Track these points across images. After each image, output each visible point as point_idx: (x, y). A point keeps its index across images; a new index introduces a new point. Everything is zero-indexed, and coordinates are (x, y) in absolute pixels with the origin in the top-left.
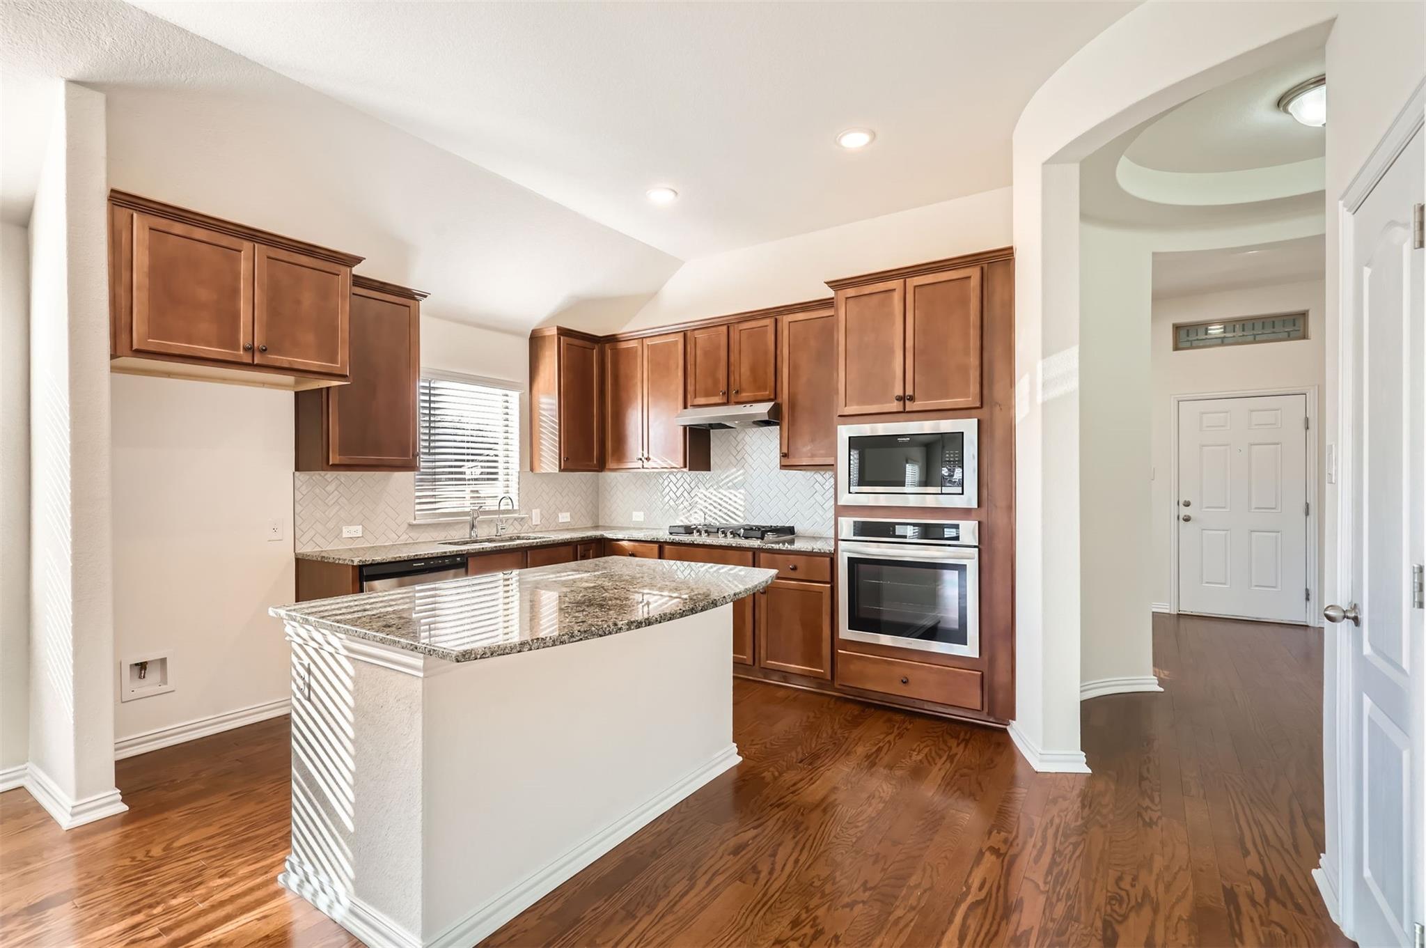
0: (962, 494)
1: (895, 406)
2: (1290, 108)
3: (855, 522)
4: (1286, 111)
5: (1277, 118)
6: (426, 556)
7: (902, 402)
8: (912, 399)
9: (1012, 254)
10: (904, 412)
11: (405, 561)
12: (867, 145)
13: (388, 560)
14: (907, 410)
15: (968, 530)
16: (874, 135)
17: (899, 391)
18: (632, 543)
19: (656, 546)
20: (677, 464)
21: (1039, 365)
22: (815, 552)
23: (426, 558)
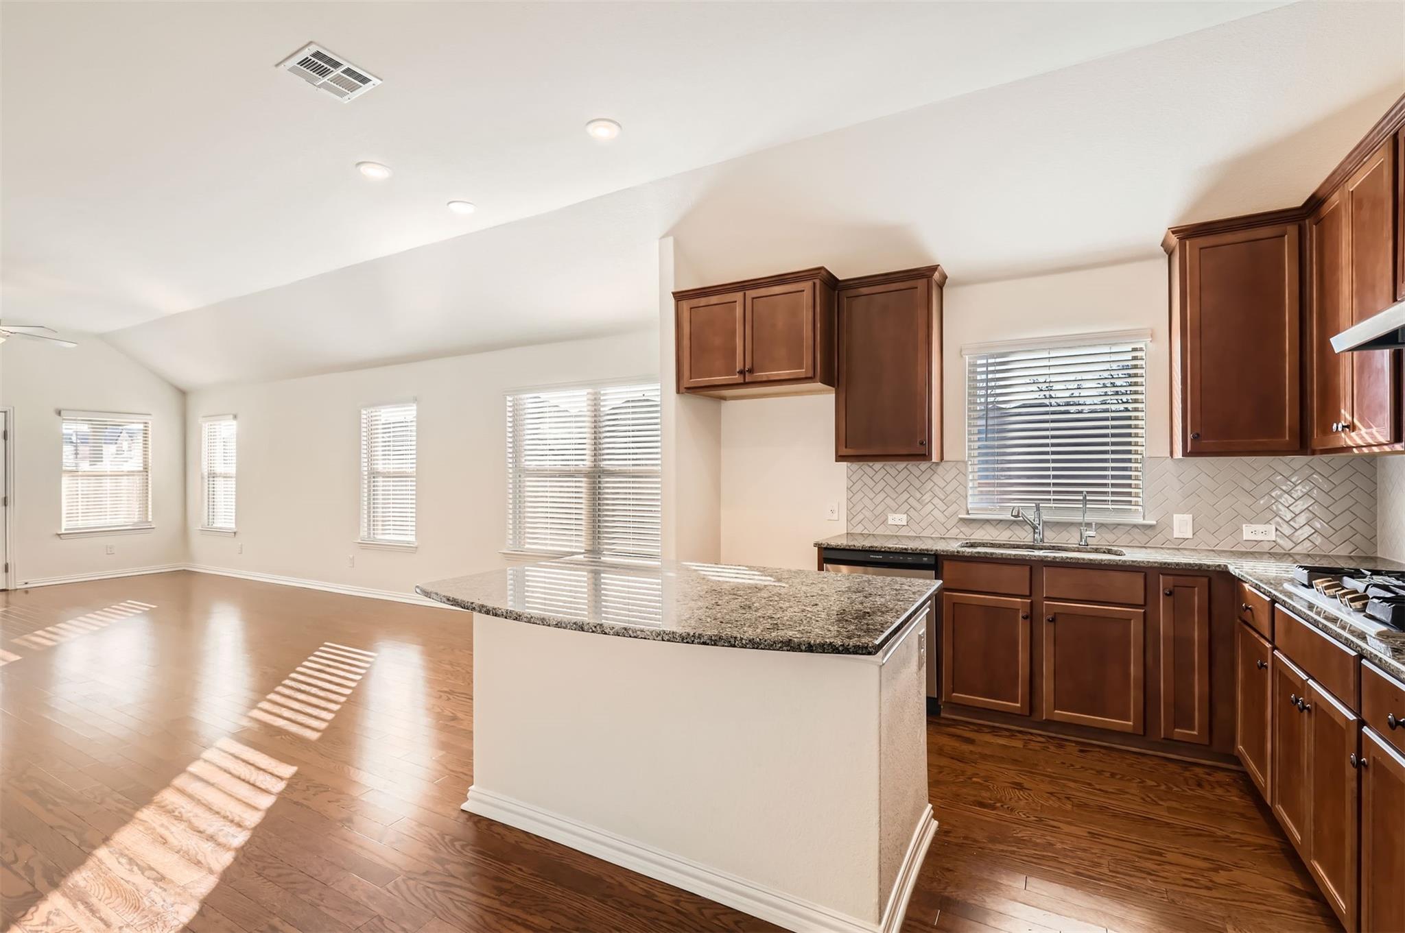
6: (883, 550)
11: (859, 550)
13: (842, 547)
23: (883, 552)
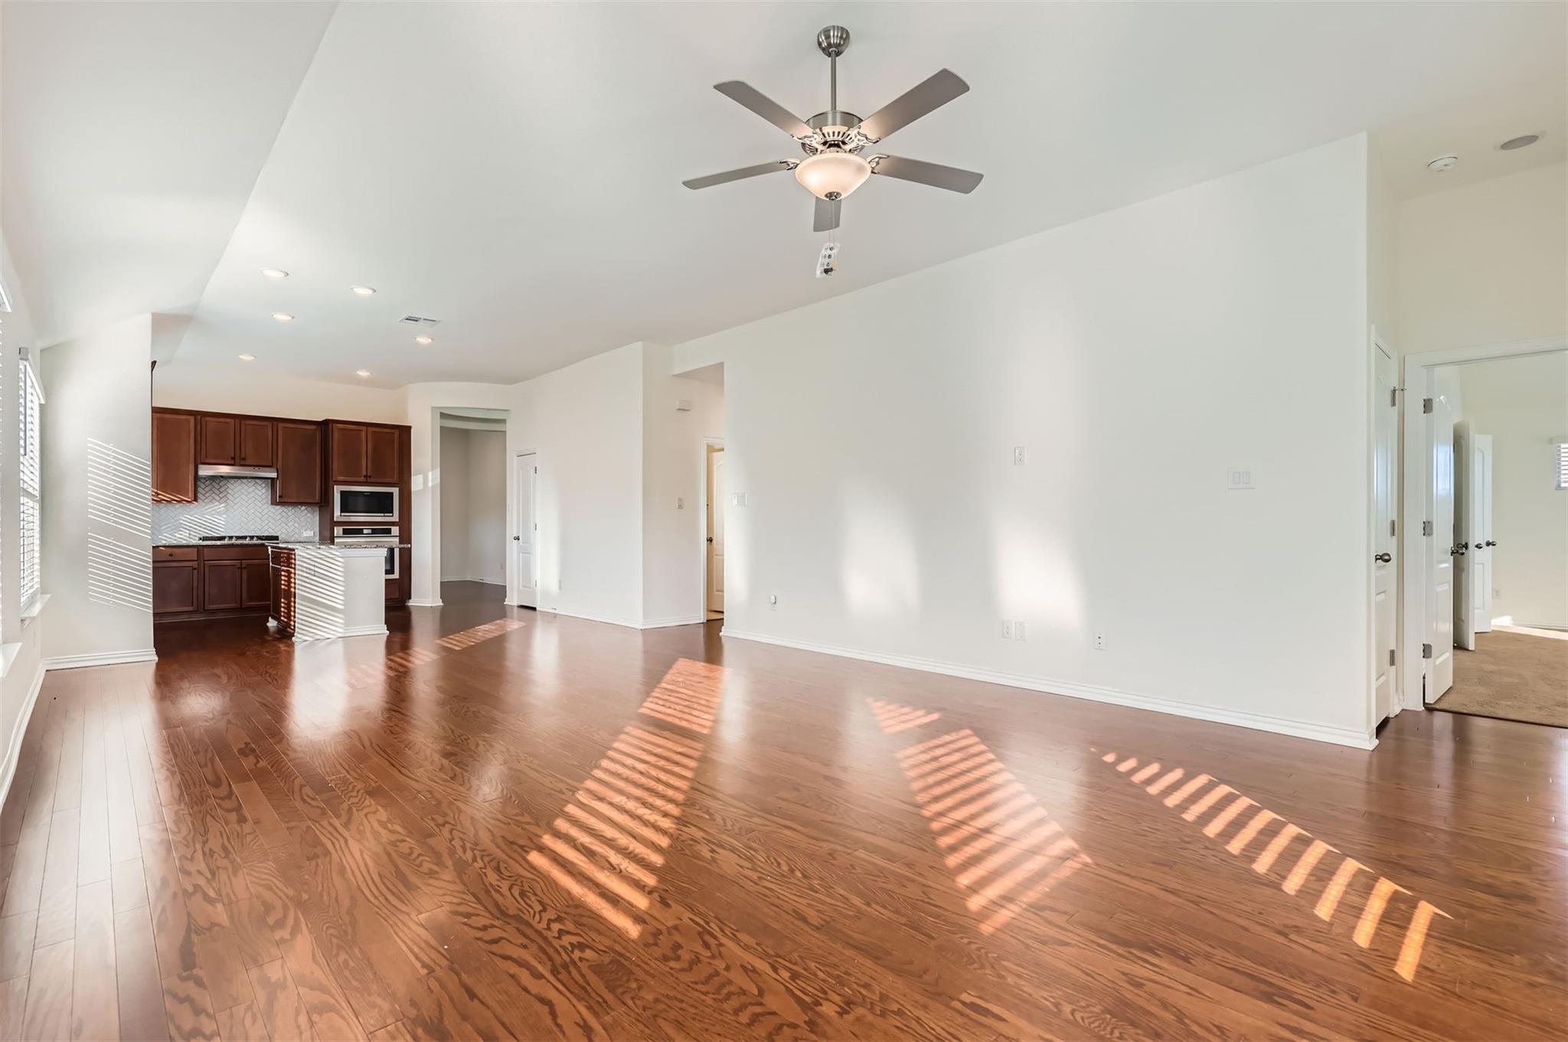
0: (394, 515)
1: (362, 479)
3: (343, 529)
8: (370, 477)
10: (367, 482)
15: (395, 530)
17: (364, 473)
18: (169, 549)
19: (195, 549)
20: (190, 499)
21: (430, 473)
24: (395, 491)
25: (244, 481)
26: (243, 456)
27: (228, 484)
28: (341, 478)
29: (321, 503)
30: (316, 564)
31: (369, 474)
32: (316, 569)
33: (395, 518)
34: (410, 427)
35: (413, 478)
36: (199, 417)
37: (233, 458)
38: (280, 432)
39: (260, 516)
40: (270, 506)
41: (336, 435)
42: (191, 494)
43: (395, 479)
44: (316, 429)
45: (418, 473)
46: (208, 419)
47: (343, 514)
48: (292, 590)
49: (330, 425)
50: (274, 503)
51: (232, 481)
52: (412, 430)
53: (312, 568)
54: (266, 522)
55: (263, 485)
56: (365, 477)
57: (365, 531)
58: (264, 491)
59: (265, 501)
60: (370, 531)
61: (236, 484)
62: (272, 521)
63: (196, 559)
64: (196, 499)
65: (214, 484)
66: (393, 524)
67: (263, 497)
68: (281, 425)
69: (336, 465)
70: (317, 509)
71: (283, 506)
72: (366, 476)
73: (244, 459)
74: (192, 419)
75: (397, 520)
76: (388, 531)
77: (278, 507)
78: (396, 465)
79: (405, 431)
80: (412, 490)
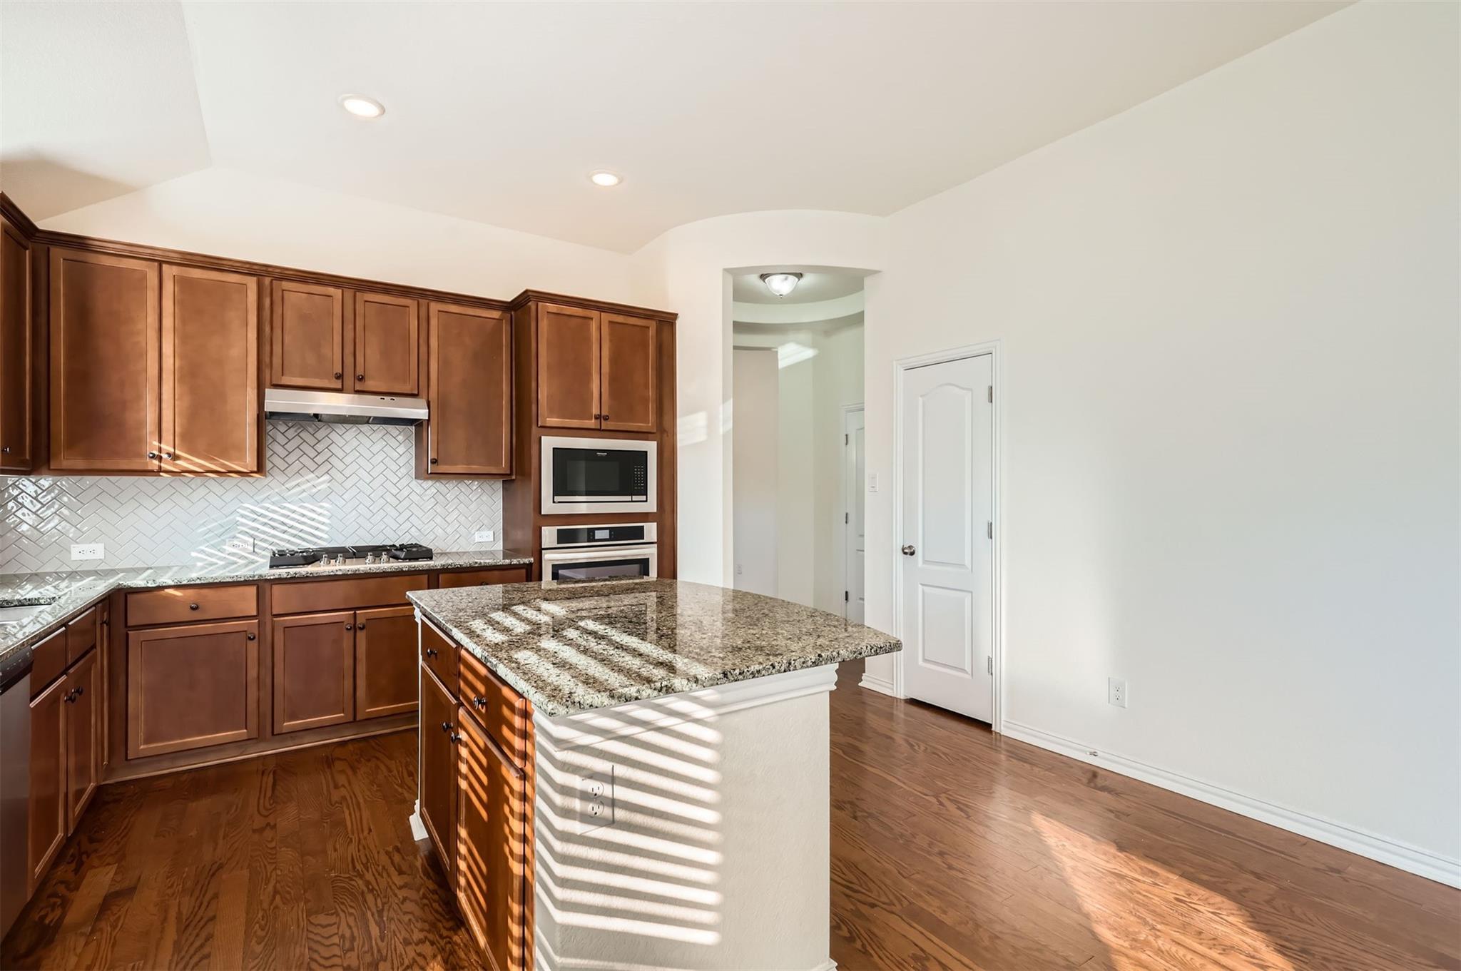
0: (646, 501)
1: (592, 423)
2: (766, 280)
3: (558, 530)
4: (764, 281)
5: (760, 282)
7: (599, 420)
8: (606, 418)
9: (676, 319)
10: (599, 430)
12: (613, 186)
14: (602, 428)
15: (651, 530)
16: (621, 181)
17: (595, 411)
18: (190, 592)
19: (253, 590)
20: (247, 469)
21: (721, 408)
22: (514, 564)
24: (651, 447)
25: (365, 428)
26: (360, 372)
27: (334, 436)
28: (553, 421)
29: (511, 474)
30: (621, 771)
31: (603, 414)
32: (622, 793)
33: (651, 505)
34: (675, 316)
35: (679, 421)
36: (267, 281)
37: (340, 377)
38: (434, 322)
39: (395, 502)
40: (414, 483)
41: (544, 325)
42: (250, 461)
43: (650, 424)
44: (500, 320)
45: (693, 410)
46: (286, 285)
47: (558, 498)
48: (517, 868)
49: (532, 304)
50: (422, 474)
51: (340, 428)
52: (678, 323)
53: (605, 790)
54: (408, 514)
55: (400, 438)
56: (596, 418)
57: (598, 535)
58: (401, 450)
59: (403, 471)
60: (606, 534)
61: (349, 435)
62: (420, 513)
63: (255, 613)
64: (260, 469)
65: (304, 435)
66: (645, 517)
67: (402, 461)
68: (435, 307)
69: (545, 389)
70: (499, 486)
71: (438, 480)
72: (598, 417)
73: (362, 379)
74: (252, 283)
75: (655, 510)
76: (639, 533)
77: (430, 483)
78: (651, 393)
79: (666, 322)
80: (679, 445)
